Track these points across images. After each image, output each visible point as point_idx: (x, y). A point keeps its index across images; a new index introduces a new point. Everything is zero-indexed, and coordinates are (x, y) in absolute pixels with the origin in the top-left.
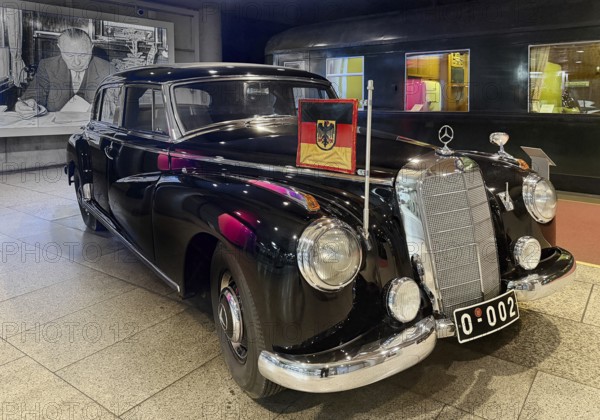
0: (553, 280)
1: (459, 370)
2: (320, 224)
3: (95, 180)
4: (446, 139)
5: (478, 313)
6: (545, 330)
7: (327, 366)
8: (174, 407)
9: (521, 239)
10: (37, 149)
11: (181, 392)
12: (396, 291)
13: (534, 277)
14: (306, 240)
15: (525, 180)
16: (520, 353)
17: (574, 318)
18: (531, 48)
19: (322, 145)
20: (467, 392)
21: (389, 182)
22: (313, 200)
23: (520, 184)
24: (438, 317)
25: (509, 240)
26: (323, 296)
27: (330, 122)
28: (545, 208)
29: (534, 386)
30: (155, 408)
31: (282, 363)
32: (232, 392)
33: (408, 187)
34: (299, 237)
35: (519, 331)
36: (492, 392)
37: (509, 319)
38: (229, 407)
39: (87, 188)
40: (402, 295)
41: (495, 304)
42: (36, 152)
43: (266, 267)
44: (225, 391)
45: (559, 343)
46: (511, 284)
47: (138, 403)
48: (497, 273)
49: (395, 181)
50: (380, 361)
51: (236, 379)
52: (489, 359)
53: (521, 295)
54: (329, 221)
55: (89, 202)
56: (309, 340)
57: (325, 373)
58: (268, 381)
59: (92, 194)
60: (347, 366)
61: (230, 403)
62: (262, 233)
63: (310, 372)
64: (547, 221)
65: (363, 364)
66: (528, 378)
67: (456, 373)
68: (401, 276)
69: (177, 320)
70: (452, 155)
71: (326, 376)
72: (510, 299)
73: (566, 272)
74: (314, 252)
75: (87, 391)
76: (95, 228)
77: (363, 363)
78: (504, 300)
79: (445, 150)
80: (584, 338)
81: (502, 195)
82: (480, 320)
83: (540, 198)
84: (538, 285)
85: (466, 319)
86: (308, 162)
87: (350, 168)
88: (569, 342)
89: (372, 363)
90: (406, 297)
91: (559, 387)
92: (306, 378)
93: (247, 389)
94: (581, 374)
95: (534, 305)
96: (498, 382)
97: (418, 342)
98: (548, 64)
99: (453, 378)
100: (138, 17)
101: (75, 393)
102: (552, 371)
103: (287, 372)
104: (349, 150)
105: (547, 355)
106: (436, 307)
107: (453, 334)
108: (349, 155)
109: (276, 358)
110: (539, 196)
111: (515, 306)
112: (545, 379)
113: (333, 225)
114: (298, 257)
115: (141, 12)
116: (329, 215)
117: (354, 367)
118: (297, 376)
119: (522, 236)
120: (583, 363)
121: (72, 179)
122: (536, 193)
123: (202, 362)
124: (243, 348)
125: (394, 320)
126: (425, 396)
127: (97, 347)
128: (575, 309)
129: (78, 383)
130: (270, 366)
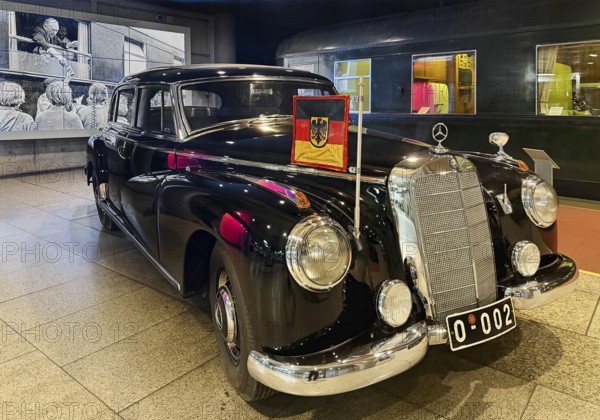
0: (554, 287)
1: (454, 381)
2: (310, 221)
3: (110, 180)
4: (440, 137)
5: (472, 319)
6: (547, 342)
7: (316, 368)
8: (171, 407)
9: (519, 244)
10: (63, 151)
11: (178, 391)
12: (386, 293)
13: (533, 284)
14: (295, 237)
15: (524, 182)
16: (519, 365)
17: (578, 331)
18: (538, 49)
19: (315, 142)
20: (462, 404)
21: (382, 181)
22: (304, 197)
23: (519, 186)
24: (430, 322)
25: (508, 244)
26: (313, 297)
27: (324, 119)
28: (546, 213)
29: (532, 400)
30: (152, 406)
31: (271, 364)
32: (227, 394)
33: (402, 187)
34: (288, 234)
35: (519, 341)
36: (489, 404)
37: (505, 327)
38: (222, 409)
39: (102, 187)
40: (392, 298)
41: (490, 311)
42: (62, 154)
43: (258, 266)
44: (220, 392)
45: (561, 356)
46: (508, 290)
47: (137, 400)
48: (493, 279)
49: (387, 180)
50: (371, 365)
51: (230, 380)
52: (486, 370)
53: (518, 302)
54: (319, 218)
55: (104, 202)
56: (299, 341)
57: (314, 376)
58: (259, 384)
59: (107, 193)
60: (336, 369)
61: (224, 405)
62: (256, 231)
63: (298, 374)
64: (548, 225)
65: (352, 368)
66: (526, 392)
67: (451, 384)
68: (392, 279)
69: (180, 319)
70: (446, 154)
71: (315, 379)
72: (506, 306)
73: (567, 280)
74: (303, 250)
75: (90, 386)
76: (110, 227)
77: (353, 366)
78: (500, 307)
79: (439, 149)
80: (588, 352)
81: (500, 197)
82: (473, 327)
83: (540, 201)
84: (537, 293)
85: (459, 326)
86: (301, 159)
87: (341, 166)
88: (572, 355)
89: (362, 366)
90: (396, 301)
91: (559, 402)
92: (294, 380)
93: (241, 391)
94: (582, 390)
95: (537, 316)
96: (493, 395)
97: (409, 348)
98: (555, 64)
99: (448, 389)
100: (157, 22)
101: (79, 388)
102: (552, 386)
103: (276, 373)
104: (341, 147)
105: (547, 368)
106: (429, 313)
107: (445, 341)
108: (341, 152)
109: (266, 359)
110: (538, 199)
111: (511, 314)
112: (543, 394)
113: (323, 223)
114: (288, 256)
115: (160, 18)
116: (320, 214)
117: (344, 371)
118: (286, 378)
119: (521, 240)
120: (585, 378)
121: (91, 179)
122: (535, 196)
123: (200, 362)
124: (237, 349)
125: (384, 324)
126: (419, 406)
127: (103, 344)
128: (578, 321)
129: (83, 378)
130: (261, 368)
